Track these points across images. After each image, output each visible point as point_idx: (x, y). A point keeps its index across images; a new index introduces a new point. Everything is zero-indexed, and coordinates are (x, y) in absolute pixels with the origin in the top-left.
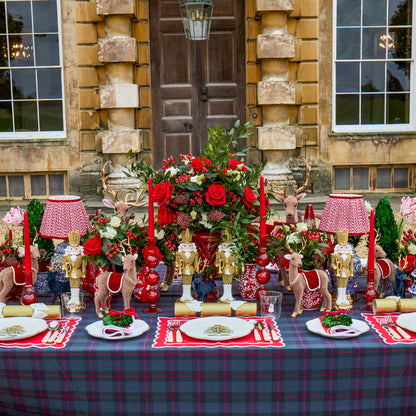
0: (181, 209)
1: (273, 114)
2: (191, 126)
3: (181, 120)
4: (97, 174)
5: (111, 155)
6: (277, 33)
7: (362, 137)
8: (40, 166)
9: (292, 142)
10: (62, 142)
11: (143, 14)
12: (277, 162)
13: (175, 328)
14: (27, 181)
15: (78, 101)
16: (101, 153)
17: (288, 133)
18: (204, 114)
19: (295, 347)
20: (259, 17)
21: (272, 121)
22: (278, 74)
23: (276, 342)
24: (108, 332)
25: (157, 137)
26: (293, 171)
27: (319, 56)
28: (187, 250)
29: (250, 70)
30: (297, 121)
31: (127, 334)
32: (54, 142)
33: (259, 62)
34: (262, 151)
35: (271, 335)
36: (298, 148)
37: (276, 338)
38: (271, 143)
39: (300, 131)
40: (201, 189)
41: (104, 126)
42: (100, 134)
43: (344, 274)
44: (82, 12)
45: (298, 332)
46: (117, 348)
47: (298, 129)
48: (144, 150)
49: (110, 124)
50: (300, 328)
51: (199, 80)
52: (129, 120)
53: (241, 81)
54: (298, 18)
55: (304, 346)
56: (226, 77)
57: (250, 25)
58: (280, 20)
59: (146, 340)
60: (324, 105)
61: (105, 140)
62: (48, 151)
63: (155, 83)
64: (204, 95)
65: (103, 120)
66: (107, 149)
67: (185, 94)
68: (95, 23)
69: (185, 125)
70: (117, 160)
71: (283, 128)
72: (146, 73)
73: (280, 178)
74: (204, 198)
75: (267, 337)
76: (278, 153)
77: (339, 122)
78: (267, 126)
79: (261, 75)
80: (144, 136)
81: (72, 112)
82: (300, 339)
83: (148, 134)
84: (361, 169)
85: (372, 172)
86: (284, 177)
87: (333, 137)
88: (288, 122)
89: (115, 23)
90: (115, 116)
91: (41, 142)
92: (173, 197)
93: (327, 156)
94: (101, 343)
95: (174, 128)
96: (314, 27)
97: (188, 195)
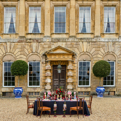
1: (69, 84)
5: (47, 89)
6: (70, 72)
7: (82, 87)
8: (36, 91)
10: (39, 87)
11: (52, 69)
12: (70, 91)
14: (34, 93)
15: (42, 81)
16: (45, 89)
18: (60, 83)
20: (68, 70)
22: (70, 78)
25: (53, 87)
27: (76, 75)
32: (38, 87)
33: (68, 76)
34: (68, 89)
36: (73, 89)
39: (73, 86)
41: (46, 85)
44: (43, 68)
48: (51, 89)
51: (59, 78)
52: (49, 84)
53: (65, 79)
54: (73, 70)
56: (63, 78)
57: (67, 71)
58: (71, 70)
60: (77, 82)
61: (46, 87)
62: (37, 89)
63: (53, 79)
64: (60, 81)
67: (57, 81)
68: (45, 70)
69: (57, 85)
72: (52, 77)
76: (70, 89)
77: (79, 85)
79: (68, 78)
80: (51, 87)
81: (41, 83)
84: (82, 92)
85: (84, 92)
87: (78, 87)
88: (71, 85)
89: (48, 71)
91: (36, 87)
93: (77, 90)
95: (55, 86)
96: (76, 71)
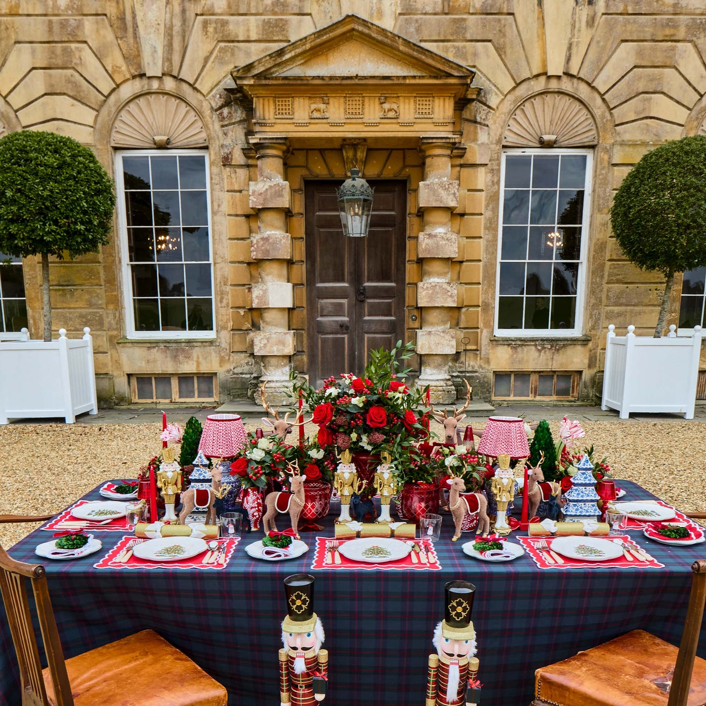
0: (341, 430)
1: (433, 316)
2: (347, 328)
3: (337, 321)
4: (248, 376)
5: (263, 357)
6: (440, 230)
7: (524, 342)
8: (189, 367)
9: (452, 347)
10: (211, 342)
11: (299, 207)
12: (436, 367)
13: (333, 549)
14: (175, 383)
15: (229, 299)
16: (252, 355)
17: (448, 337)
18: (361, 315)
19: (451, 570)
20: (421, 213)
21: (432, 324)
22: (439, 275)
23: (433, 565)
24: (268, 553)
25: (311, 338)
26: (452, 376)
27: (482, 256)
28: (346, 471)
29: (411, 270)
30: (457, 324)
31: (286, 555)
32: (203, 342)
33: (420, 261)
34: (421, 356)
35: (428, 558)
36: (458, 353)
37: (432, 561)
38: (430, 347)
39: (461, 334)
40: (362, 411)
41: (256, 327)
42: (252, 334)
43: (504, 498)
44: (234, 205)
45: (454, 554)
46: (277, 569)
47: (459, 332)
48: (298, 352)
49: (262, 325)
50: (456, 551)
51: (357, 279)
52: (282, 321)
53: (401, 279)
54: (462, 215)
55: (460, 570)
56: (385, 277)
57: (412, 222)
58: (444, 217)
59: (305, 561)
60: (487, 307)
61: (256, 342)
62: (196, 352)
63: (310, 281)
64: (361, 295)
65: (256, 320)
66: (259, 351)
67: (341, 293)
68: (248, 216)
69: (341, 326)
70: (269, 362)
71: (443, 332)
72: (300, 272)
73: (438, 383)
74: (365, 420)
75: (424, 560)
76: (436, 358)
77: (501, 326)
78: (426, 329)
79: (422, 275)
80: (298, 337)
81: (223, 311)
82: (456, 562)
83: (302, 335)
84: (523, 376)
85: (534, 378)
86: (442, 383)
87: (495, 341)
88: (448, 325)
89: (268, 217)
90: (268, 316)
91: (189, 342)
92: (334, 418)
93: (488, 361)
94: (261, 564)
95: (329, 330)
96: (478, 224)
97: (348, 417)
